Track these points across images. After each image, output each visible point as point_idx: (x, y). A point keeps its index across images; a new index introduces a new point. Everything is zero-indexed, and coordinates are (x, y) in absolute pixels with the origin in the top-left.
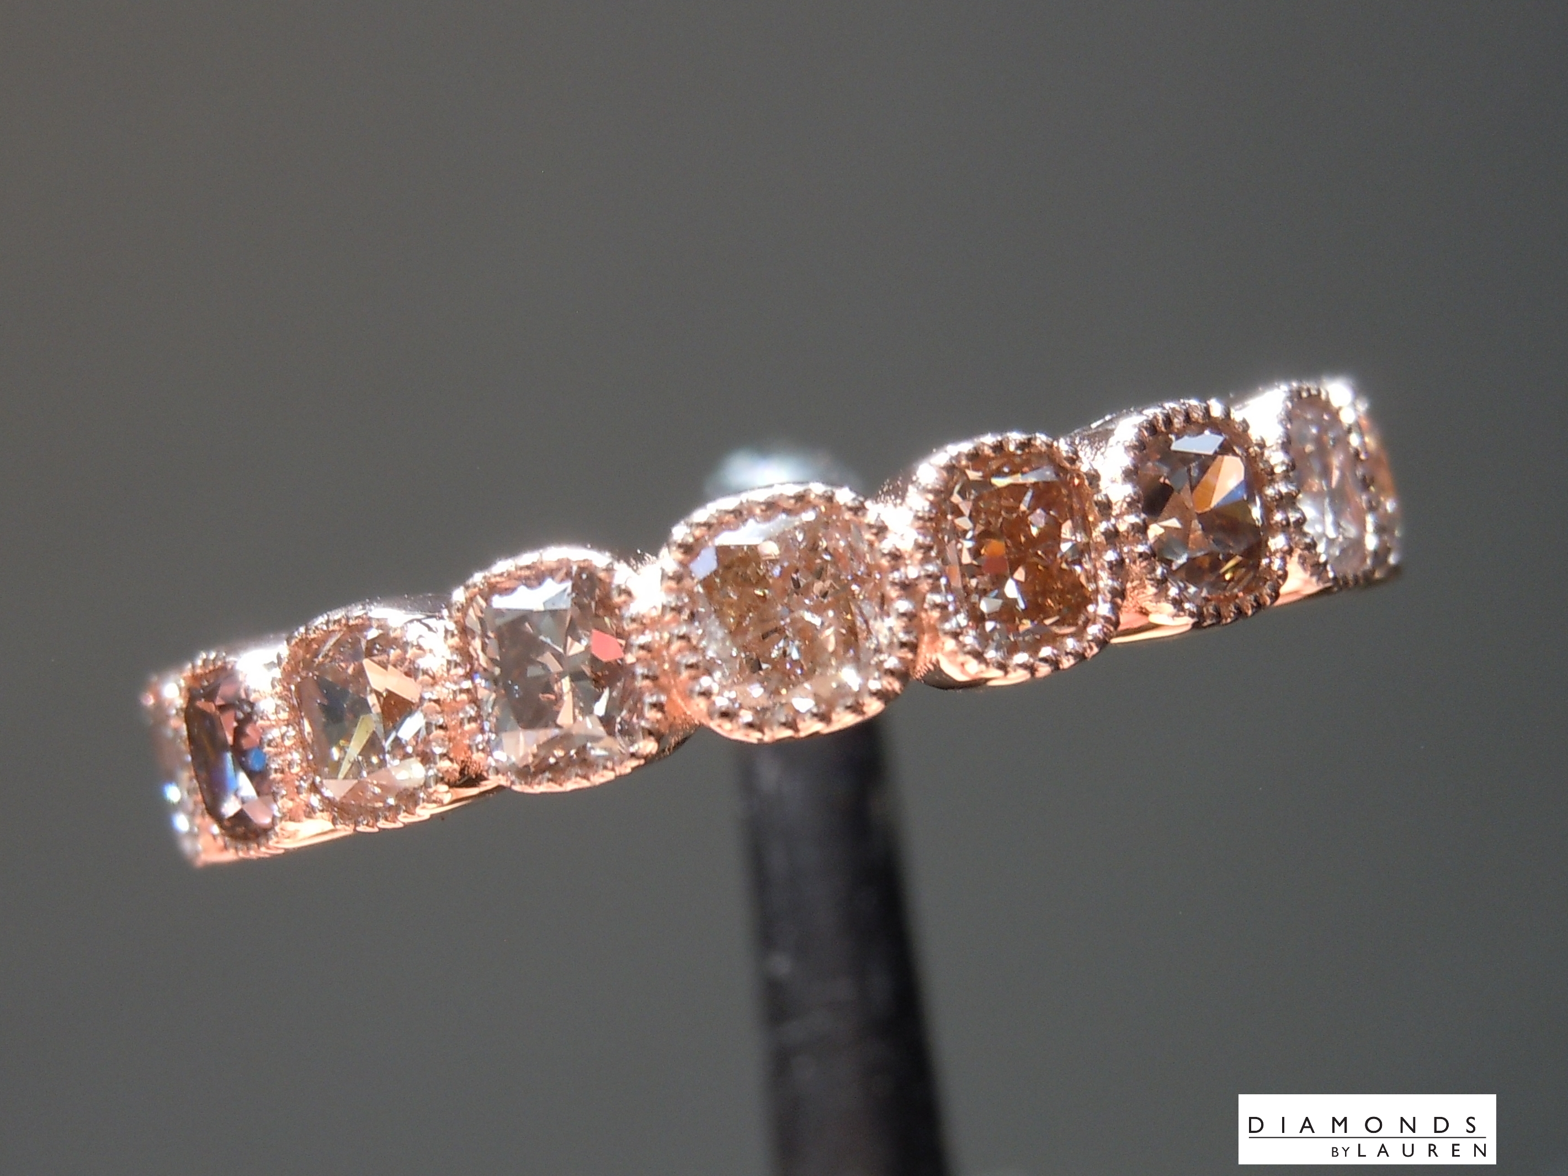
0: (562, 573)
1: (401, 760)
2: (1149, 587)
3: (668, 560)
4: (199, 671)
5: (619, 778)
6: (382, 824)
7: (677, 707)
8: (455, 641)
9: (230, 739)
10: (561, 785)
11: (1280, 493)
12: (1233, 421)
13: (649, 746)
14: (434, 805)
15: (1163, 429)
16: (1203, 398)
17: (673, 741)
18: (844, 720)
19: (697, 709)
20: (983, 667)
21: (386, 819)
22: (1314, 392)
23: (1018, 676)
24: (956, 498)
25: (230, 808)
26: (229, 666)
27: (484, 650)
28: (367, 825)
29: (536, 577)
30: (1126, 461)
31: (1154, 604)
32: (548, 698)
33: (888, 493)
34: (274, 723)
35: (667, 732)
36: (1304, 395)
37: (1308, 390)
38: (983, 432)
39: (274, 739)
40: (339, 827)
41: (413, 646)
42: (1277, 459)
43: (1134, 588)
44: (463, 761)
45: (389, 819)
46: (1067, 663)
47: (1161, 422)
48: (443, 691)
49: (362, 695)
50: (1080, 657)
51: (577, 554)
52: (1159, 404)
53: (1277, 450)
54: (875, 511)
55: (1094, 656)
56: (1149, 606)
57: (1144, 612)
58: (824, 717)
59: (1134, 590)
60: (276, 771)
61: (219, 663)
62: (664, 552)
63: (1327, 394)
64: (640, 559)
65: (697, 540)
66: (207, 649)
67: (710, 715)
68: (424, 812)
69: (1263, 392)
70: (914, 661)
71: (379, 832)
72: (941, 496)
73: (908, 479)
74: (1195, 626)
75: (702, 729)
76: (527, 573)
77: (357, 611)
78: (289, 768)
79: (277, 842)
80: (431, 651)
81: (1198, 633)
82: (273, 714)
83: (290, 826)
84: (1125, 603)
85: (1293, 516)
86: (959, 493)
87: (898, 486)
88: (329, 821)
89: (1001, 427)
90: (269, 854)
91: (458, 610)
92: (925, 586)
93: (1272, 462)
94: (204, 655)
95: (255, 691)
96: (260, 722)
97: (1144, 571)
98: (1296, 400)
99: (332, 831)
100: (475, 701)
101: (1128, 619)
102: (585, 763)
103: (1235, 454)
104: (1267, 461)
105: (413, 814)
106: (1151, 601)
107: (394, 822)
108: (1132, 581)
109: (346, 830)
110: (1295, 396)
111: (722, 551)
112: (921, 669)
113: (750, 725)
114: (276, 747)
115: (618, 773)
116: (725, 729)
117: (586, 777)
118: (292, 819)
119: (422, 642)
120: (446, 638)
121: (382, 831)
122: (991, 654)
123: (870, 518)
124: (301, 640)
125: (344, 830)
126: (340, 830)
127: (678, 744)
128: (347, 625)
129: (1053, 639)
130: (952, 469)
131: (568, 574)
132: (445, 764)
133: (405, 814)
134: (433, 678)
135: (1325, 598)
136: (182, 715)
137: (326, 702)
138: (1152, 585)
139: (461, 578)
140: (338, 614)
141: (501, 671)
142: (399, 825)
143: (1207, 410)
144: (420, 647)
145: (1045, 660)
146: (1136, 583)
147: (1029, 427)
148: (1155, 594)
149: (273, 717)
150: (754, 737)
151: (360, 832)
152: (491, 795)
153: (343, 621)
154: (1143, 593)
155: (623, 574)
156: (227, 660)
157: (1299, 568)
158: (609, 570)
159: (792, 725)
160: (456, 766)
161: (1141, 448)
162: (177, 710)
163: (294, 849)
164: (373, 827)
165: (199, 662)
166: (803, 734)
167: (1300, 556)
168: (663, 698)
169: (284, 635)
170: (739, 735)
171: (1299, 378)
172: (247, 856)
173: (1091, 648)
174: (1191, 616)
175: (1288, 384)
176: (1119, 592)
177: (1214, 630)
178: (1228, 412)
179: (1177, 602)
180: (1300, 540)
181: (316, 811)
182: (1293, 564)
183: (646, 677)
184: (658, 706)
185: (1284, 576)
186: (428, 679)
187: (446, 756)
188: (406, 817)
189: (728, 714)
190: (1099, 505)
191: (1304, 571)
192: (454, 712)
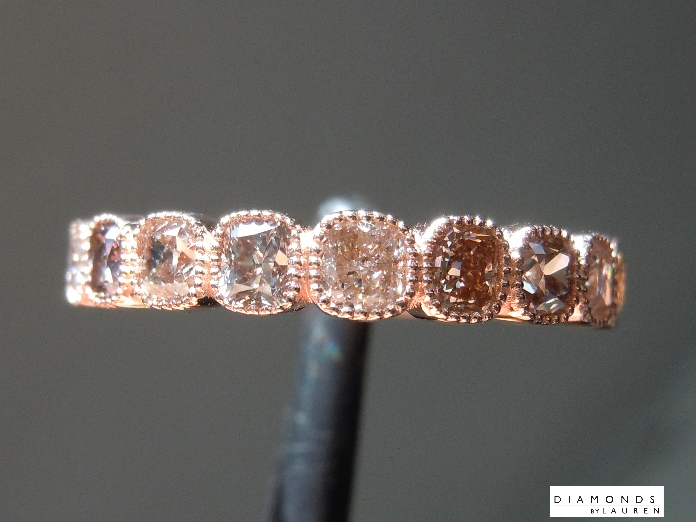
0: (273, 222)
2: (517, 299)
3: (319, 229)
4: (101, 221)
5: (272, 315)
6: (164, 307)
7: (304, 292)
8: (219, 239)
9: (107, 255)
10: (245, 311)
12: (571, 241)
13: (288, 305)
14: (188, 305)
15: (540, 235)
16: (560, 227)
17: (298, 306)
19: (314, 296)
20: (438, 312)
21: (166, 306)
22: (604, 239)
23: (451, 320)
24: (446, 239)
28: (157, 306)
29: (260, 220)
31: (517, 307)
32: (250, 275)
33: (419, 228)
34: (129, 252)
35: (298, 302)
36: (600, 239)
37: (602, 238)
38: (466, 213)
39: (126, 259)
42: (583, 262)
43: (510, 298)
44: (207, 290)
45: (168, 306)
46: (474, 321)
47: (540, 232)
48: (206, 258)
50: (480, 320)
52: (541, 224)
53: (584, 259)
54: (412, 234)
55: (486, 321)
56: (515, 308)
57: (511, 310)
58: (365, 314)
59: (510, 299)
60: (123, 272)
62: (318, 226)
63: (609, 243)
64: (307, 226)
67: (319, 300)
68: (183, 307)
70: (410, 301)
71: (161, 310)
73: (429, 225)
74: (530, 321)
75: (313, 305)
76: (257, 218)
79: (116, 303)
80: (207, 240)
81: (530, 324)
82: (129, 248)
83: (122, 298)
84: (505, 303)
86: (449, 236)
87: (424, 226)
88: (141, 300)
89: (473, 214)
90: (111, 307)
91: (223, 226)
92: (424, 271)
93: (581, 263)
96: (122, 251)
97: (516, 292)
99: (142, 305)
100: (219, 266)
101: (504, 311)
102: (258, 305)
103: (567, 254)
104: (579, 262)
105: (178, 306)
106: (515, 305)
107: (169, 308)
108: (510, 295)
110: (596, 239)
112: (413, 304)
113: (334, 309)
114: (126, 263)
115: (272, 313)
116: (323, 307)
117: (257, 311)
118: (125, 295)
119: (203, 235)
120: (215, 236)
121: (163, 310)
127: (301, 308)
130: (449, 225)
132: (199, 289)
135: (585, 328)
136: (89, 239)
138: (518, 299)
139: (228, 212)
140: (170, 214)
142: (171, 309)
143: (560, 233)
144: (202, 237)
147: (485, 216)
148: (518, 303)
149: (129, 250)
150: (334, 314)
151: (153, 308)
152: (217, 307)
153: (172, 217)
154: (513, 301)
155: (297, 230)
156: (115, 220)
157: (579, 311)
158: (293, 227)
159: (351, 314)
160: (203, 291)
163: (122, 307)
164: (159, 307)
165: (102, 217)
167: (581, 306)
168: (301, 287)
169: (144, 216)
170: (328, 311)
171: (600, 232)
172: (100, 305)
173: (486, 318)
174: (530, 316)
175: (595, 233)
176: (504, 297)
177: (538, 326)
178: (569, 237)
179: (527, 309)
180: (582, 299)
181: (137, 294)
182: (577, 308)
183: (296, 276)
184: (297, 290)
185: (572, 311)
186: (203, 251)
187: (200, 285)
188: (175, 307)
189: (326, 302)
190: (505, 258)
191: (581, 313)
192: (209, 267)
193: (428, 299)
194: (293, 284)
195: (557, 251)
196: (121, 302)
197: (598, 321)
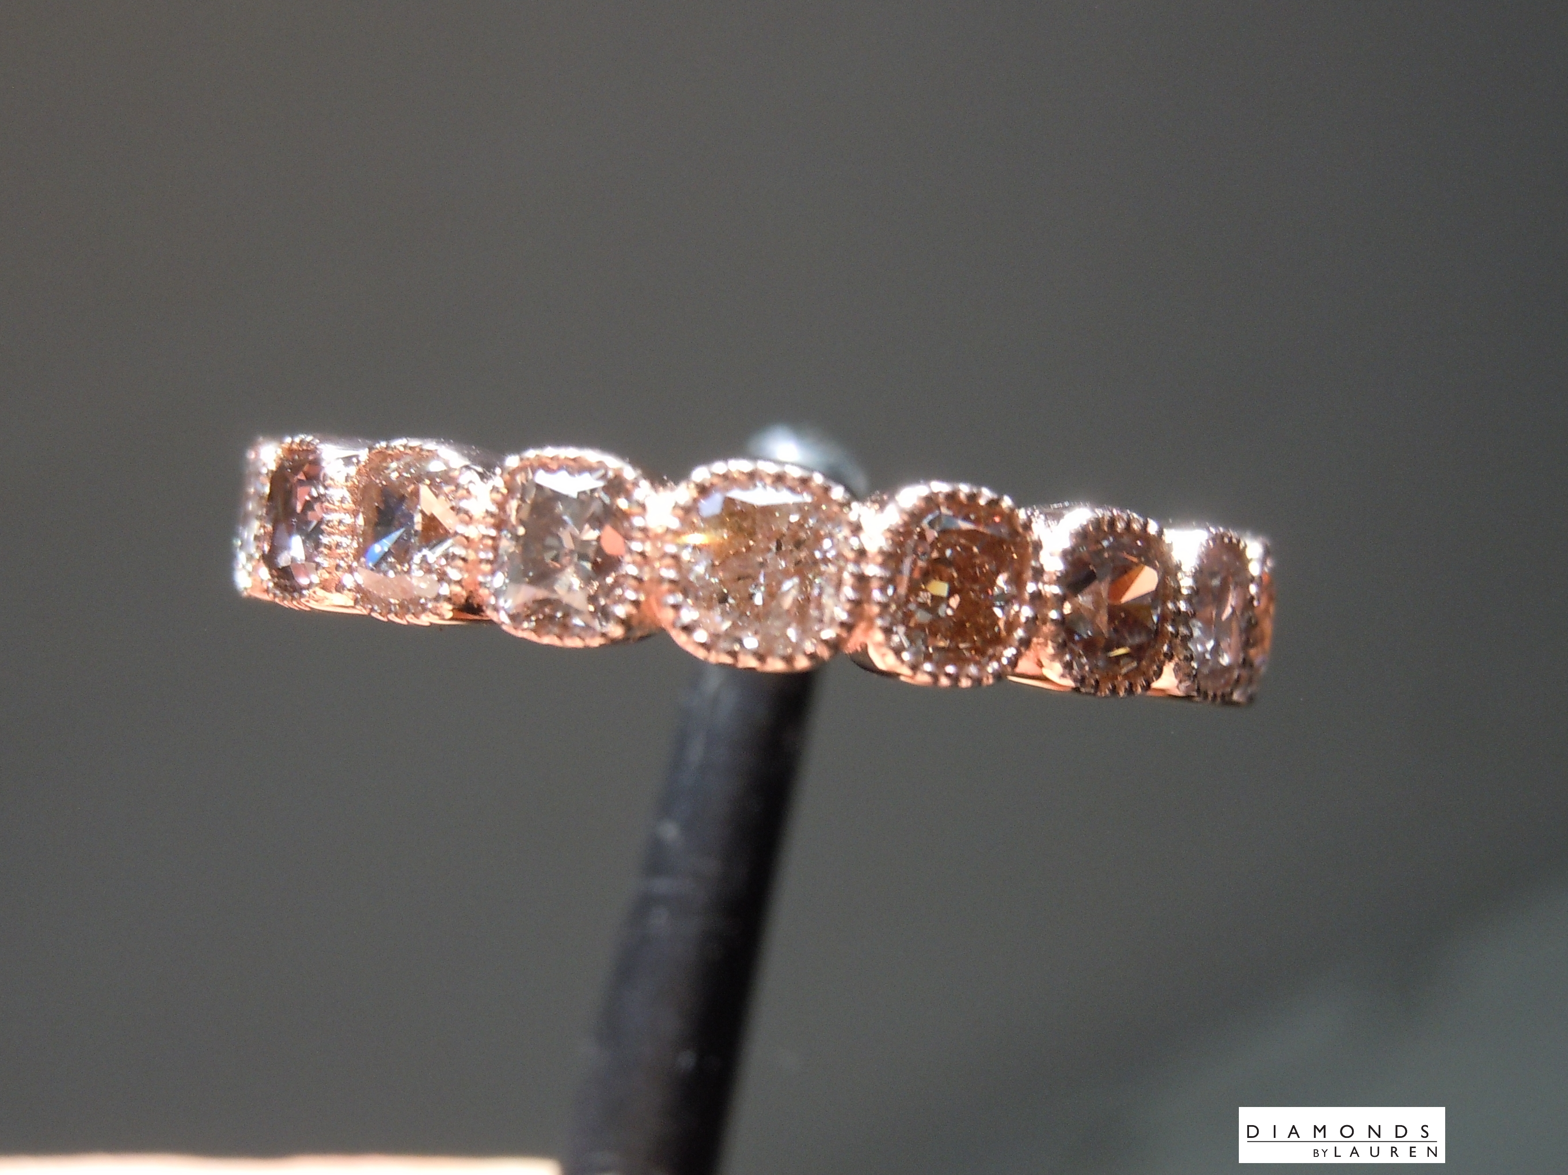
0: (601, 472)
1: (425, 573)
2: (1050, 647)
3: (684, 493)
4: (295, 446)
5: (587, 649)
6: (392, 617)
7: (650, 607)
8: (498, 497)
9: (299, 508)
10: (539, 636)
11: (1179, 610)
12: (1164, 541)
13: (616, 631)
14: (436, 617)
15: (1106, 529)
16: (1145, 515)
17: (639, 634)
18: (776, 665)
19: (666, 616)
20: (898, 663)
21: (396, 615)
22: (1234, 541)
23: (923, 678)
24: (925, 525)
25: (283, 560)
26: (318, 452)
27: (518, 510)
28: (380, 614)
29: (578, 468)
30: (1067, 543)
31: (1050, 661)
32: (555, 566)
33: (874, 502)
34: (337, 508)
35: (636, 625)
36: (1226, 540)
38: (965, 480)
39: (332, 521)
40: (358, 607)
41: (464, 488)
42: (1186, 583)
43: (1038, 644)
44: (471, 592)
45: (399, 615)
46: (965, 683)
47: (1106, 523)
48: (473, 532)
49: (411, 512)
50: (977, 681)
51: (613, 463)
52: (1110, 508)
53: (1188, 576)
54: (858, 511)
55: (988, 685)
56: (1045, 662)
57: (1040, 665)
58: (761, 657)
60: (326, 546)
61: (312, 447)
62: (683, 486)
63: (1246, 546)
64: (663, 484)
65: (712, 485)
66: (307, 433)
67: (674, 625)
68: (425, 620)
69: (1194, 528)
70: (847, 640)
71: (387, 622)
72: (915, 516)
73: (892, 497)
74: (1076, 690)
75: (663, 632)
76: (572, 463)
77: (430, 445)
78: (336, 548)
79: (308, 601)
80: (476, 497)
81: (1076, 695)
82: (339, 501)
83: (320, 593)
84: (1027, 652)
85: (1183, 630)
86: (930, 521)
87: (884, 498)
88: (352, 599)
89: (978, 482)
90: (299, 608)
91: (509, 473)
92: (875, 584)
93: (1182, 583)
94: (302, 436)
95: (332, 479)
96: (327, 504)
97: (1051, 633)
98: (1218, 541)
99: (353, 607)
100: (495, 549)
101: (1025, 665)
102: (565, 628)
103: (1154, 567)
104: (1178, 582)
105: (418, 618)
106: (1048, 658)
107: (402, 619)
108: (1039, 638)
109: (361, 610)
110: (1217, 539)
111: (729, 502)
112: (852, 645)
113: (703, 645)
114: (332, 527)
115: (586, 644)
116: (681, 639)
117: (560, 637)
118: (324, 588)
119: (471, 488)
120: (492, 491)
121: (391, 622)
122: (906, 656)
123: (852, 517)
124: (380, 452)
125: (359, 610)
126: (357, 609)
127: (642, 638)
128: (419, 453)
129: (960, 660)
130: (931, 501)
131: (604, 477)
132: (457, 589)
133: (413, 616)
134: (471, 518)
135: (1186, 704)
136: (270, 475)
137: (382, 507)
138: (1053, 647)
139: (518, 448)
140: (415, 443)
141: (526, 533)
142: (404, 622)
143: (1145, 526)
144: (468, 491)
145: (948, 675)
146: (1041, 640)
147: (1000, 489)
148: (1053, 654)
149: (337, 504)
150: (701, 654)
151: (373, 617)
152: (485, 625)
153: (417, 450)
154: (1044, 649)
155: (644, 491)
156: (318, 447)
157: (1173, 673)
158: (635, 484)
159: (733, 654)
160: (464, 594)
161: (1083, 536)
162: (268, 470)
163: (319, 610)
164: (384, 617)
165: (297, 440)
166: (740, 665)
167: (1176, 665)
168: (642, 598)
169: (369, 442)
170: (690, 649)
171: (1226, 527)
172: (282, 604)
173: (988, 679)
174: (1075, 680)
175: (1216, 527)
176: (1026, 643)
177: (1088, 698)
178: (1161, 533)
179: (1068, 666)
180: (1181, 654)
181: (345, 589)
182: (1169, 669)
183: (635, 578)
184: (636, 603)
185: (1159, 674)
186: (467, 518)
187: (459, 583)
188: (412, 618)
189: (688, 629)
190: (1034, 568)
191: (1176, 677)
192: (477, 551)
193: (879, 636)
194: (631, 595)
195: (1135, 560)
196: (317, 601)
197: (1211, 694)
